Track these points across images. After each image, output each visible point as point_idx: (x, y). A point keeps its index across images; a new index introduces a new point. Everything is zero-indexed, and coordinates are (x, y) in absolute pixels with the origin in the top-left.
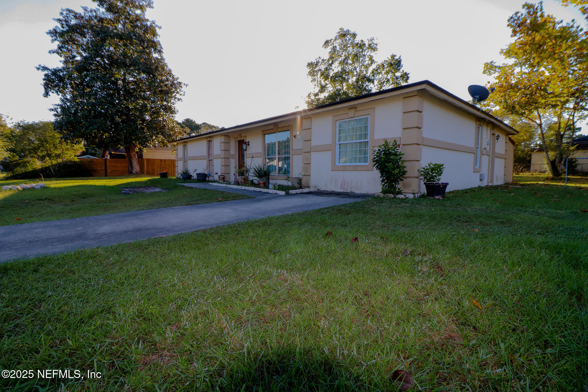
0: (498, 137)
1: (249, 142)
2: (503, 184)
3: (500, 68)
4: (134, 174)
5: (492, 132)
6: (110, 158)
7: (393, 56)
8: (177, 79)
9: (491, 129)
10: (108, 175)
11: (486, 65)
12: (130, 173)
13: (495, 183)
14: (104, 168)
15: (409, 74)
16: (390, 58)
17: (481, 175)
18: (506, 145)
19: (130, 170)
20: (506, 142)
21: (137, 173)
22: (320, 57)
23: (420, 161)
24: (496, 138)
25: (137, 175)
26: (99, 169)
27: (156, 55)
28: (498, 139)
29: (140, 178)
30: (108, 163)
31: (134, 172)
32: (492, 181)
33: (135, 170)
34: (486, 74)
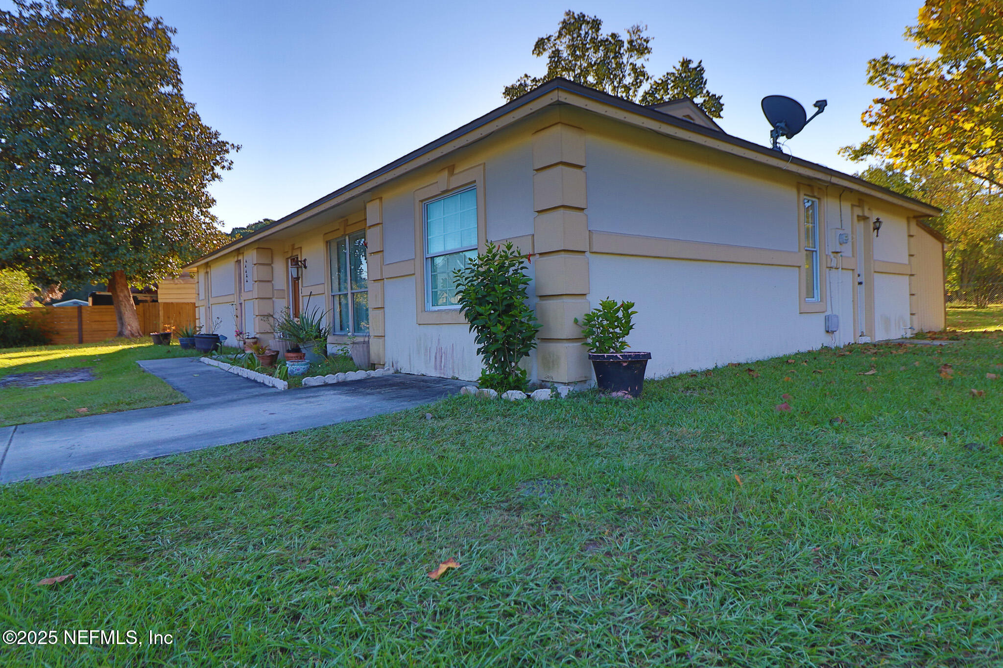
0: (878, 224)
1: (305, 260)
2: (909, 335)
3: (904, 68)
4: (127, 337)
5: (858, 211)
6: (94, 304)
7: (686, 63)
8: (217, 134)
9: (853, 206)
10: (84, 339)
11: (874, 63)
12: (120, 336)
13: (880, 336)
14: (76, 327)
15: (720, 98)
16: (678, 66)
17: (827, 319)
18: (909, 243)
19: (119, 330)
20: (911, 236)
21: (132, 335)
22: (526, 76)
23: (588, 297)
24: (872, 226)
25: (132, 338)
26: (66, 327)
27: (167, 89)
28: (878, 229)
29: (107, 348)
30: (85, 316)
31: (126, 332)
32: (871, 331)
33: (129, 328)
34: (876, 86)
